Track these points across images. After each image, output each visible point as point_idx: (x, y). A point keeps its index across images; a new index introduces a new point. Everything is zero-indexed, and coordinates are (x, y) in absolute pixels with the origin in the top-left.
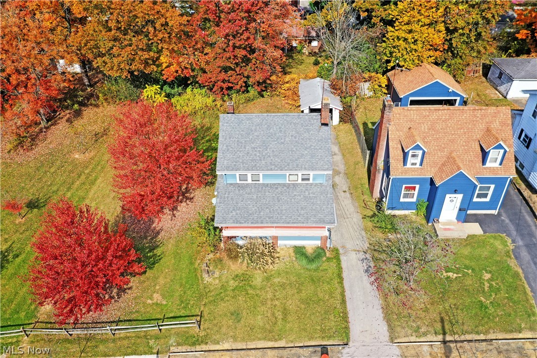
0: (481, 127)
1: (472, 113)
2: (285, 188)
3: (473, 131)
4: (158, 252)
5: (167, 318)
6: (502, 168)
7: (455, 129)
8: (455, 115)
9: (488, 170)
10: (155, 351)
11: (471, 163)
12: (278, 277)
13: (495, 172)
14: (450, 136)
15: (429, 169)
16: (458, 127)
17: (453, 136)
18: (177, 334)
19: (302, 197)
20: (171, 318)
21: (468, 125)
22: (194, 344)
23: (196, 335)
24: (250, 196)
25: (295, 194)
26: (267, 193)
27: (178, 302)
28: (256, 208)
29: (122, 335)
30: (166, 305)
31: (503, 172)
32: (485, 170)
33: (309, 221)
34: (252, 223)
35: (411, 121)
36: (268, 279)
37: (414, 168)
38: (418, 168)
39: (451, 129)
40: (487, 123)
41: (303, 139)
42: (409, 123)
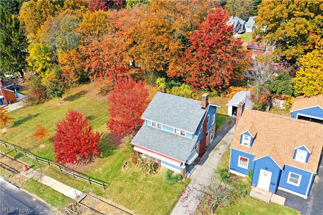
0: (301, 134)
1: (297, 124)
2: (172, 136)
3: (294, 135)
4: (114, 151)
5: (97, 180)
6: (307, 165)
7: (282, 131)
8: (285, 122)
9: (296, 163)
10: (83, 191)
11: (285, 155)
12: (151, 181)
13: (301, 166)
14: (277, 134)
15: (255, 150)
16: (284, 130)
17: (279, 135)
18: (96, 188)
19: (177, 143)
20: (99, 180)
21: (292, 130)
22: (98, 195)
23: (101, 191)
24: (153, 135)
25: (175, 140)
26: (162, 136)
27: (105, 175)
28: (153, 141)
29: (77, 179)
30: (101, 174)
31: (307, 168)
32: (294, 163)
33: (173, 156)
34: (147, 147)
35: (255, 118)
36: (146, 180)
37: (246, 147)
38: (248, 147)
39: (279, 130)
40: (307, 132)
41: (188, 113)
42: (253, 119)
